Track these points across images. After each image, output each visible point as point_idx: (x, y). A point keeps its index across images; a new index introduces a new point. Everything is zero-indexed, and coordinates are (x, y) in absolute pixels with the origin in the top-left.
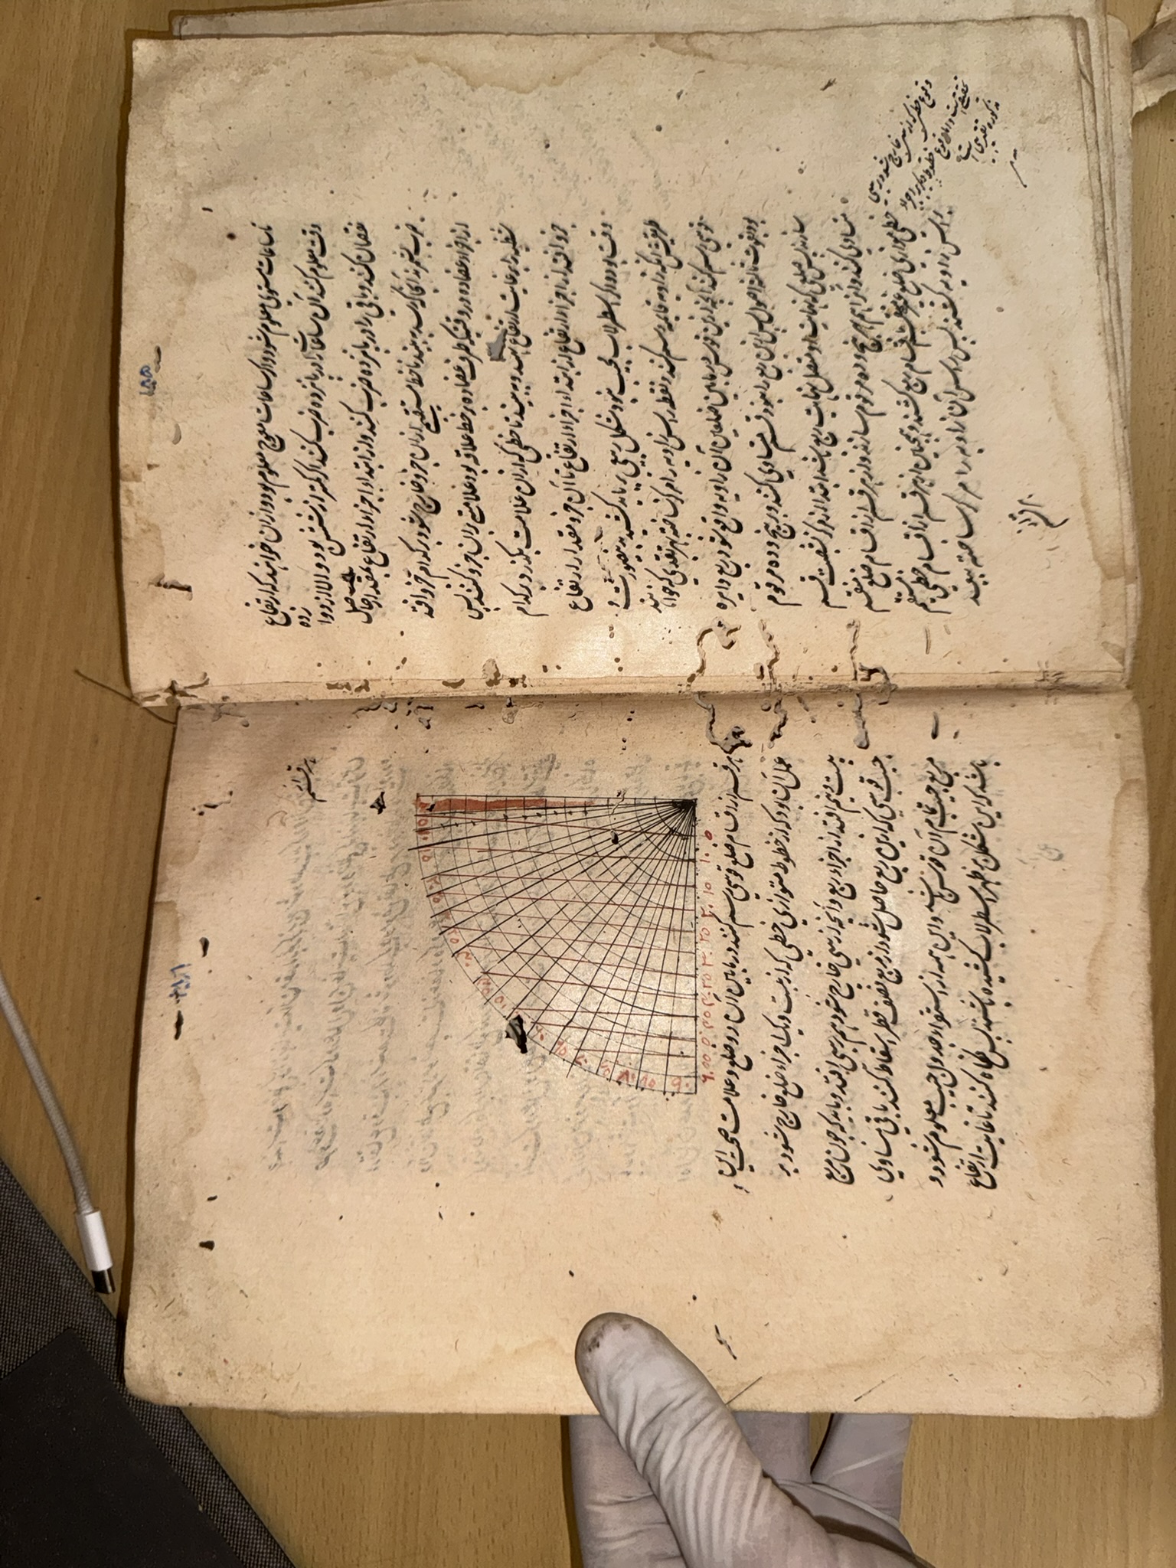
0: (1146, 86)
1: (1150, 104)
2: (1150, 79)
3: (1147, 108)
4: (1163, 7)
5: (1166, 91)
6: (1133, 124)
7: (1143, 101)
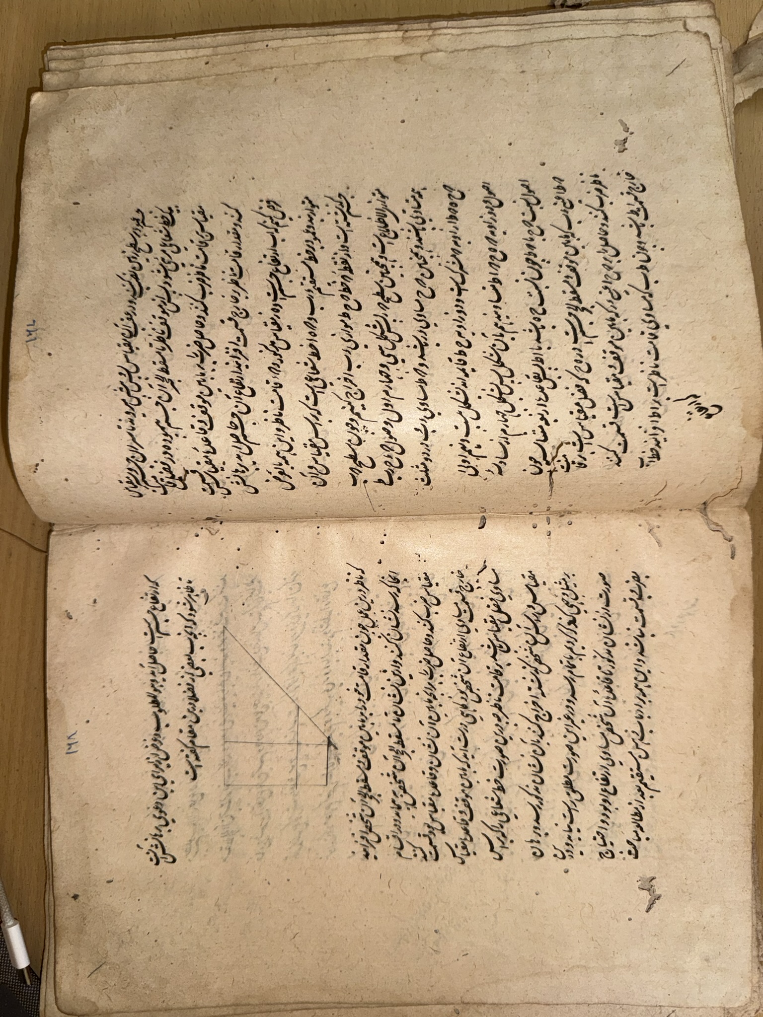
0: (743, 85)
1: (746, 98)
2: (745, 80)
3: (744, 101)
4: (753, 27)
5: (757, 88)
6: (735, 113)
7: (742, 95)
